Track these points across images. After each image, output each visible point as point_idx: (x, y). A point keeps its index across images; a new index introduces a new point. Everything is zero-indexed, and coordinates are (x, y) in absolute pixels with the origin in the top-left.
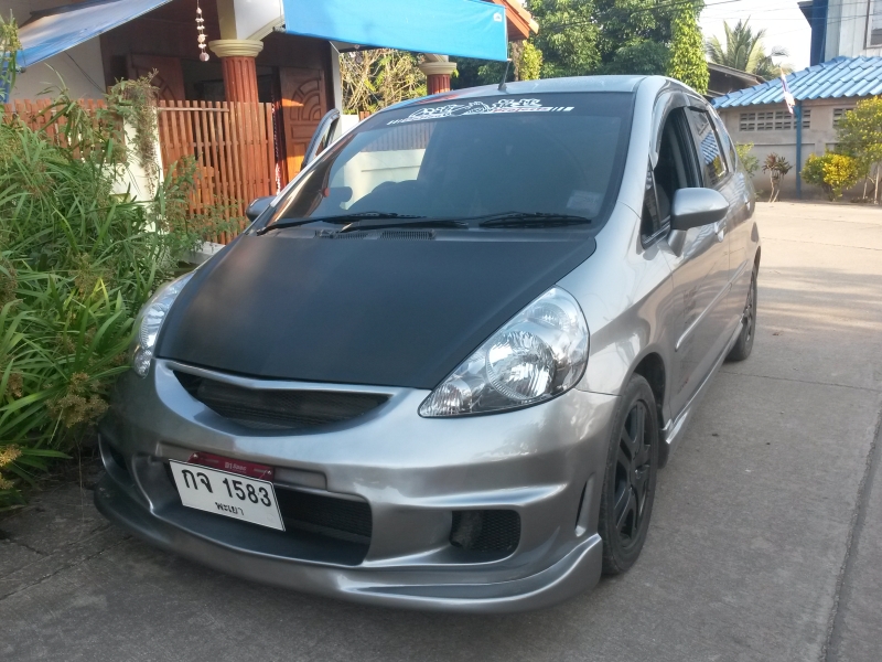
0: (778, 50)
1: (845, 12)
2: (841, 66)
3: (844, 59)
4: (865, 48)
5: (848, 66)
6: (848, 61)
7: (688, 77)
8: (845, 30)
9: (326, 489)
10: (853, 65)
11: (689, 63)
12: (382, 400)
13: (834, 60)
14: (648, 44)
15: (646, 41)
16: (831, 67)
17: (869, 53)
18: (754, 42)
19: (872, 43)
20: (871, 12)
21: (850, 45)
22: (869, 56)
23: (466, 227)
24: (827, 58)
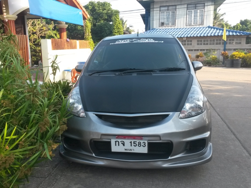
0: (131, 26)
1: (155, 18)
2: (155, 31)
3: (155, 29)
4: (159, 27)
5: (156, 31)
6: (156, 30)
7: (118, 32)
8: (155, 22)
9: (160, 140)
10: (157, 31)
11: (119, 28)
12: (167, 115)
13: (153, 29)
14: (106, 22)
15: (105, 22)
16: (152, 31)
17: (160, 28)
18: (125, 23)
19: (161, 25)
20: (160, 18)
21: (156, 26)
22: (160, 29)
23: (156, 72)
24: (151, 28)
